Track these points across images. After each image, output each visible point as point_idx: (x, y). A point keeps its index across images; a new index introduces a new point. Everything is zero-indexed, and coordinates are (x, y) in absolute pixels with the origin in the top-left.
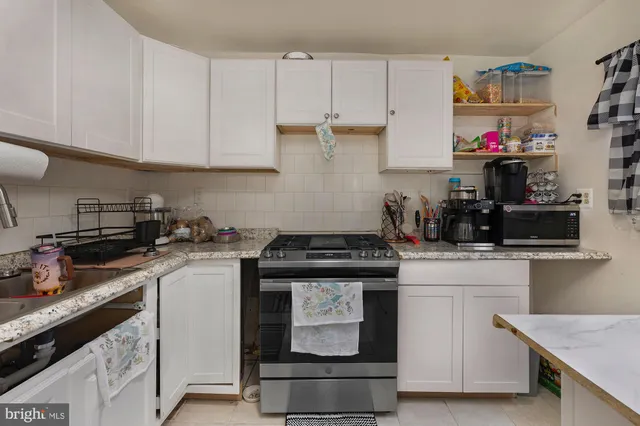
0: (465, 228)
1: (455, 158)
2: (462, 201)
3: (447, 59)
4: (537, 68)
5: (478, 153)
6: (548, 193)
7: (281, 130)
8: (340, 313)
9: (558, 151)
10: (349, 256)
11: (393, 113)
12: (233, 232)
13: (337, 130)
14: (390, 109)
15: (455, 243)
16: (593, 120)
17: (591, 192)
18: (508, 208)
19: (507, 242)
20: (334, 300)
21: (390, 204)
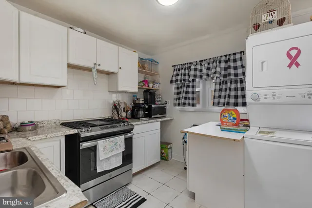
0: (141, 113)
1: (139, 88)
2: (140, 103)
3: (135, 52)
4: (156, 62)
5: (144, 87)
6: (160, 101)
7: (70, 66)
8: (117, 149)
9: (160, 88)
10: (116, 127)
11: (120, 68)
12: (32, 123)
13: (99, 71)
14: (120, 66)
15: (139, 119)
16: (171, 82)
17: (169, 101)
18: (153, 106)
19: (153, 117)
20: (115, 145)
21: (117, 105)
